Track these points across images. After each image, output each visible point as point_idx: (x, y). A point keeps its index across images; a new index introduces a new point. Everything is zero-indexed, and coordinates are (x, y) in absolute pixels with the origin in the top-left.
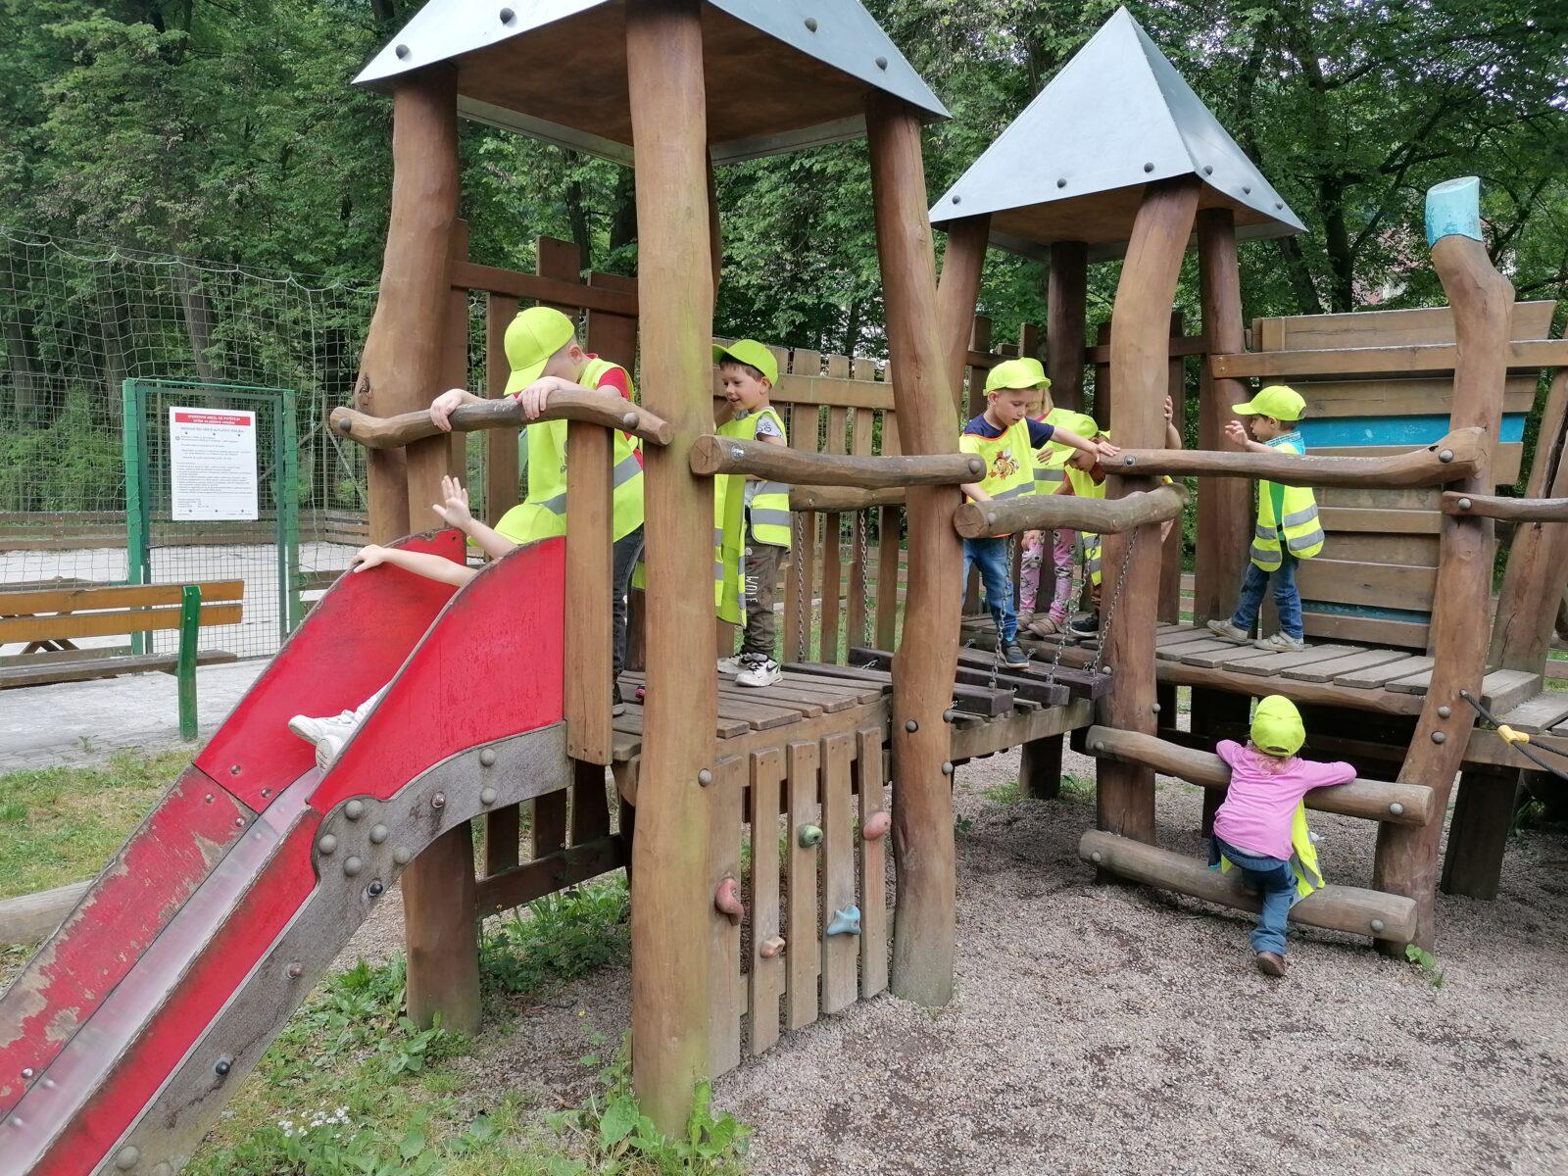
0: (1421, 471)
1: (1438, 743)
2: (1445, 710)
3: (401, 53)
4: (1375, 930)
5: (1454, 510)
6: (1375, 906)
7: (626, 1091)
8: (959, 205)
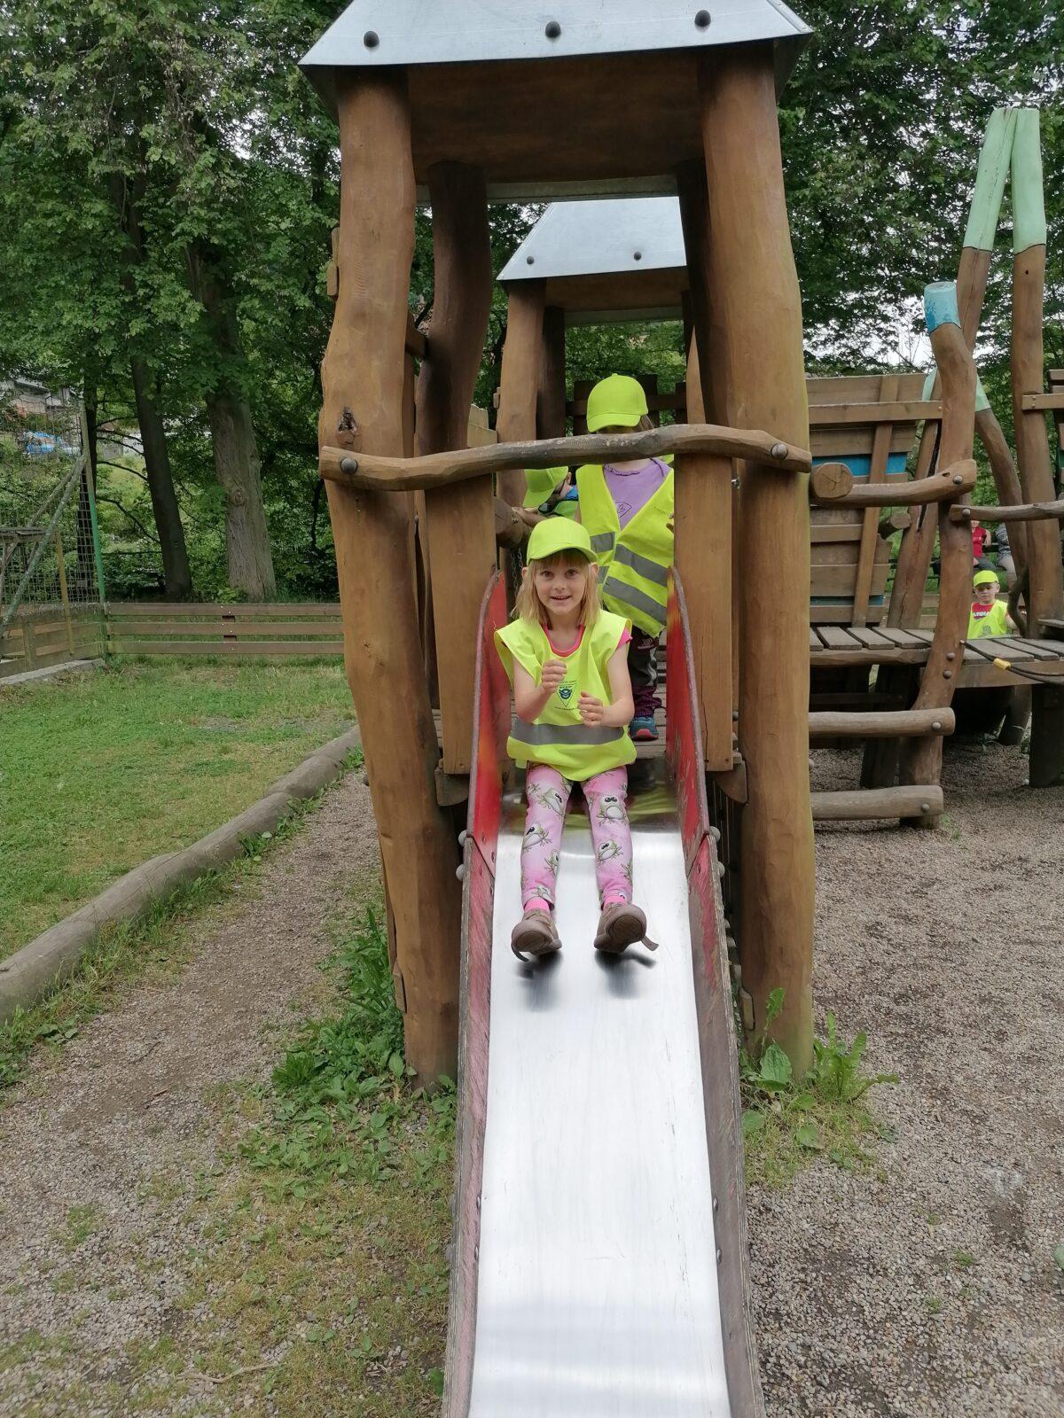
0: (938, 491)
1: (947, 677)
2: (952, 655)
3: (371, 41)
4: (924, 810)
5: (958, 517)
6: (922, 795)
7: (768, 1043)
8: (534, 265)
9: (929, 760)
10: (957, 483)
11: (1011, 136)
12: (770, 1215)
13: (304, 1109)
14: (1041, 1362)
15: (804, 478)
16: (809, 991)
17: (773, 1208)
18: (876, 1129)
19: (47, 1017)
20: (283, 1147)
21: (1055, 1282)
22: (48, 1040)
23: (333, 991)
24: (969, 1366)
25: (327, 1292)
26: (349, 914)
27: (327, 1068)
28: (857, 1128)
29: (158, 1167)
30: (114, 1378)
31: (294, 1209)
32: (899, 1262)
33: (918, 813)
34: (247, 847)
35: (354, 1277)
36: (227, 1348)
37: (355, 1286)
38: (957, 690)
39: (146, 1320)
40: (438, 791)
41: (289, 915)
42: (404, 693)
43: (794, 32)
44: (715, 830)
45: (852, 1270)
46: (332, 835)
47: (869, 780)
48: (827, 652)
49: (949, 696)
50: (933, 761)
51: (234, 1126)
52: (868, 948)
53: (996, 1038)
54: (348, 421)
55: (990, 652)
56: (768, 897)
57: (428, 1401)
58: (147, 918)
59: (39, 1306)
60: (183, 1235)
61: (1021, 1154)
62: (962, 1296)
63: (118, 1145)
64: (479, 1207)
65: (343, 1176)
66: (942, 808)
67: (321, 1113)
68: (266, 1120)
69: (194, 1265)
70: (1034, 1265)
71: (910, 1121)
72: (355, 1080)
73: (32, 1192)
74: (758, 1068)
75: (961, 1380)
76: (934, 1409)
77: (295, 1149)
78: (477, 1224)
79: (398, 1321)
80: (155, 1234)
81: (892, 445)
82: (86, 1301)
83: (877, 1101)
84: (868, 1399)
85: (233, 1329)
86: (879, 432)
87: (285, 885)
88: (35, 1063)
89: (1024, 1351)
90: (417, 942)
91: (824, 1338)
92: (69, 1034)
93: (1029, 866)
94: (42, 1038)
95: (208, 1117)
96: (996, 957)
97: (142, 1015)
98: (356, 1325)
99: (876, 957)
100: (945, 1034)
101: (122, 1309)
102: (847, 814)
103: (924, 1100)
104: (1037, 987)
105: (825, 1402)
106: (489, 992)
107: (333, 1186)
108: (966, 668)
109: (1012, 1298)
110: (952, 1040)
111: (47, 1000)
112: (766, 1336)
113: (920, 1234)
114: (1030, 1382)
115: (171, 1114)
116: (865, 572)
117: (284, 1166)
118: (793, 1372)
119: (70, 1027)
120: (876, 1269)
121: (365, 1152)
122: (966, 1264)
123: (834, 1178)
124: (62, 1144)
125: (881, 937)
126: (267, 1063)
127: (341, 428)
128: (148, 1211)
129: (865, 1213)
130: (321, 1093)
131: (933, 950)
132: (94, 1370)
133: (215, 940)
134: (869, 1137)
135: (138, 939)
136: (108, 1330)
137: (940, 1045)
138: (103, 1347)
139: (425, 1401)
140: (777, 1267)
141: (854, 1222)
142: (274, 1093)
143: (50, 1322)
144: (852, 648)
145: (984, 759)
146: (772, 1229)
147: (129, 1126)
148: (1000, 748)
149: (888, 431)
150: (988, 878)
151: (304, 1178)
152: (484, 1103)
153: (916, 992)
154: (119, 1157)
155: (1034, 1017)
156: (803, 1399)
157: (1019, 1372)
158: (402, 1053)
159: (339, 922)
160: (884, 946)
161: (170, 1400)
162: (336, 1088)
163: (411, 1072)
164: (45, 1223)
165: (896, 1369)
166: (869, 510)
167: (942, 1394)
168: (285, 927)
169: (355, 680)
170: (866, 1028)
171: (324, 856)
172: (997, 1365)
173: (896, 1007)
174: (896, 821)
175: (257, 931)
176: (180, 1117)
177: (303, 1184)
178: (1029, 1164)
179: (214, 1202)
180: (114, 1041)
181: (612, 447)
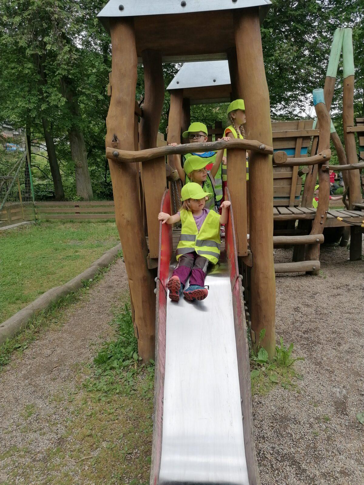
0: (318, 160)
1: (321, 224)
2: (323, 216)
3: (121, 8)
4: (314, 269)
5: (325, 169)
6: (313, 264)
7: (260, 347)
8: (179, 84)
9: (315, 252)
10: (324, 157)
11: (342, 38)
12: (261, 404)
13: (105, 371)
14: (351, 452)
15: (271, 156)
16: (274, 330)
17: (262, 402)
18: (297, 376)
19: (17, 342)
20: (97, 384)
21: (356, 426)
22: (18, 349)
23: (114, 332)
24: (328, 454)
25: (113, 432)
26: (119, 306)
27: (112, 358)
28: (290, 376)
29: (55, 391)
30: (42, 461)
31: (101, 404)
32: (304, 420)
33: (312, 270)
34: (84, 284)
35: (122, 427)
36: (79, 451)
37: (122, 430)
38: (325, 228)
39: (52, 442)
40: (148, 264)
41: (99, 307)
42: (136, 231)
43: (266, 3)
44: (241, 276)
45: (288, 422)
46: (113, 280)
47: (295, 259)
48: (280, 216)
49: (322, 230)
50: (317, 252)
51: (81, 377)
52: (295, 315)
53: (338, 345)
54: (115, 138)
55: (336, 215)
56: (260, 298)
57: (147, 467)
58: (51, 308)
59: (16, 437)
60: (64, 414)
61: (345, 383)
62: (325, 431)
63: (42, 384)
64: (163, 403)
65: (117, 394)
66: (319, 268)
67: (110, 373)
68: (92, 375)
69: (68, 423)
70: (350, 420)
71: (308, 373)
72: (121, 361)
73: (13, 400)
74: (257, 356)
75: (324, 458)
76: (316, 467)
77: (101, 385)
78: (162, 408)
79: (137, 441)
80: (55, 413)
81: (302, 144)
82: (32, 436)
83: (298, 366)
84: (294, 465)
85: (81, 444)
86: (298, 140)
87: (97, 297)
88: (14, 357)
89: (346, 448)
90: (142, 315)
91: (279, 445)
92: (25, 347)
93: (349, 287)
94: (16, 349)
95: (72, 374)
96: (338, 318)
97: (50, 341)
98: (123, 442)
99: (297, 318)
100: (320, 344)
101: (44, 438)
102: (288, 271)
103: (313, 366)
104: (352, 328)
105: (279, 466)
106: (165, 331)
107: (115, 397)
108: (328, 221)
109: (342, 431)
110: (323, 346)
111: (17, 336)
112: (260, 444)
113: (312, 410)
114: (348, 458)
115: (60, 374)
116: (293, 188)
117: (98, 390)
118: (269, 456)
119: (25, 345)
120: (296, 422)
121: (125, 385)
122: (326, 420)
123: (283, 392)
124: (23, 384)
125: (299, 312)
126: (92, 356)
127: (113, 141)
128: (53, 405)
129: (293, 404)
130: (110, 366)
131: (317, 316)
132: (35, 458)
133: (74, 316)
134: (294, 378)
135: (48, 315)
136: (39, 445)
137: (318, 348)
138: (38, 450)
139: (146, 467)
140: (263, 422)
141: (289, 407)
142: (94, 366)
143: (20, 443)
144: (289, 214)
145: (334, 251)
146: (262, 409)
147: (45, 378)
148: (340, 248)
149: (301, 140)
150: (335, 291)
151: (104, 394)
152: (164, 368)
153: (310, 330)
154: (42, 388)
155: (350, 338)
156: (272, 465)
157: (344, 455)
158: (137, 352)
159: (116, 309)
160: (300, 315)
161: (60, 468)
162: (115, 364)
163: (140, 359)
164: (18, 410)
165: (303, 455)
166: (295, 167)
167: (318, 463)
168: (98, 311)
169: (119, 227)
170: (294, 342)
171: (110, 287)
172: (337, 453)
173: (304, 335)
174: (304, 273)
175: (88, 312)
176: (63, 375)
177: (104, 396)
178: (348, 387)
179: (75, 403)
180: (40, 349)
181: (205, 147)
